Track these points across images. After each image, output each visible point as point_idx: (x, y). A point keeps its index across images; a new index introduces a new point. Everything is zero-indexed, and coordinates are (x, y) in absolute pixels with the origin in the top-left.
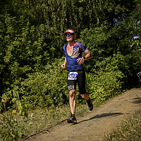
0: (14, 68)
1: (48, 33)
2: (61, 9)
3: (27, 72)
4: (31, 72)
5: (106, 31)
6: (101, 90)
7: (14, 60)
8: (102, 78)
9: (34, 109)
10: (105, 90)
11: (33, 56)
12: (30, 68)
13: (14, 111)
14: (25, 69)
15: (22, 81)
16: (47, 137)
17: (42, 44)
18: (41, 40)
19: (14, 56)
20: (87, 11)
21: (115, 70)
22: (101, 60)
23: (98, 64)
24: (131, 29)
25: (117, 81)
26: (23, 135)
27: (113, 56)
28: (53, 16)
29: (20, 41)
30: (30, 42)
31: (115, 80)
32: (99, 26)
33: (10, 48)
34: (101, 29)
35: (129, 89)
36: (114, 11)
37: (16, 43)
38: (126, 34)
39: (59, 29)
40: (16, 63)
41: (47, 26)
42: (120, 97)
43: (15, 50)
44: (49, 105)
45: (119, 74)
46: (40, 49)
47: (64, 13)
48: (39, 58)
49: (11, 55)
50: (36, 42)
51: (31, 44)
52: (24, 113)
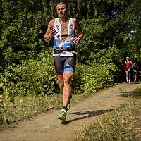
0: (8, 53)
1: (45, 21)
4: (25, 58)
5: (103, 23)
6: (93, 81)
7: (8, 45)
8: (95, 69)
9: (25, 95)
10: (97, 82)
11: (28, 43)
12: (24, 55)
14: (19, 55)
15: (15, 66)
17: (38, 31)
18: (37, 27)
19: (8, 41)
20: (86, 2)
21: (109, 63)
22: (96, 52)
23: (93, 55)
24: (129, 23)
25: (109, 74)
26: (7, 120)
27: (108, 49)
28: (52, 3)
29: (16, 27)
30: (26, 28)
31: (108, 72)
32: (97, 17)
33: (6, 33)
34: (98, 20)
35: (121, 83)
36: (113, 3)
37: (12, 28)
38: (122, 27)
40: (10, 48)
41: (45, 14)
42: (110, 89)
43: (10, 36)
44: (39, 93)
45: (113, 67)
46: (35, 36)
48: (33, 45)
49: (5, 40)
50: (31, 30)
51: (28, 30)
52: (10, 99)
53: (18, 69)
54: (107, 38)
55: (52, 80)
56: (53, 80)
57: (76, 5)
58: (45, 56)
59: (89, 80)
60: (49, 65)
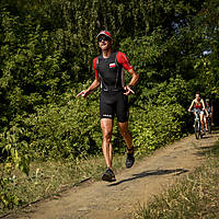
0: (15, 97)
1: (69, 44)
2: (90, 7)
3: (35, 104)
4: (42, 103)
5: (160, 42)
6: (148, 133)
7: (14, 84)
8: (151, 114)
10: (156, 133)
11: (45, 79)
12: (40, 98)
13: (8, 165)
14: (32, 98)
15: (27, 116)
16: (57, 205)
17: (60, 60)
18: (57, 53)
19: (15, 78)
20: (131, 11)
21: (172, 103)
22: (150, 88)
23: (146, 93)
24: (200, 40)
25: (174, 121)
26: (20, 202)
27: (168, 82)
28: (78, 16)
29: (26, 55)
30: (40, 56)
31: (171, 118)
32: (149, 34)
33: (10, 65)
34: (151, 38)
36: (173, 10)
37: (19, 57)
38: (190, 46)
39: (86, 37)
40: (17, 89)
41: (68, 33)
42: (177, 144)
43: (17, 69)
44: (66, 156)
45: (179, 109)
46: (56, 68)
47: (94, 13)
48: (53, 82)
49: (10, 77)
50: (49, 58)
51: (43, 59)
52: (22, 168)
53: (31, 120)
54: (167, 65)
55: (85, 135)
56: (87, 134)
57: (116, 16)
58: (73, 98)
59: (142, 131)
60: (79, 111)
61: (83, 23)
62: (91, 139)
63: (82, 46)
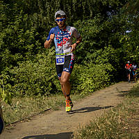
0: (5, 55)
1: (41, 23)
3: (18, 60)
4: (21, 60)
5: (99, 24)
6: (89, 81)
7: (5, 47)
8: (91, 69)
9: (22, 97)
10: (94, 82)
11: (24, 45)
12: (21, 56)
14: (16, 56)
15: (12, 68)
17: (35, 33)
18: (33, 29)
19: (6, 44)
20: (81, 3)
21: (105, 62)
22: (92, 53)
23: (89, 56)
24: (124, 23)
25: (106, 74)
27: (104, 49)
28: (47, 5)
29: (13, 29)
30: (22, 30)
31: (104, 72)
32: (92, 18)
33: (2, 35)
34: (93, 21)
35: (117, 82)
36: (108, 4)
37: (8, 30)
38: (118, 27)
39: (52, 19)
40: (7, 50)
41: (41, 16)
42: (107, 89)
43: (7, 38)
44: (36, 94)
45: (109, 67)
46: (32, 38)
47: (58, 4)
48: (30, 47)
49: (2, 42)
50: (28, 31)
51: (24, 32)
52: (7, 101)
53: (15, 71)
54: (103, 39)
56: (50, 81)
57: (72, 6)
58: (42, 57)
60: (46, 66)
61: (50, 10)
62: (53, 84)
63: (49, 24)
